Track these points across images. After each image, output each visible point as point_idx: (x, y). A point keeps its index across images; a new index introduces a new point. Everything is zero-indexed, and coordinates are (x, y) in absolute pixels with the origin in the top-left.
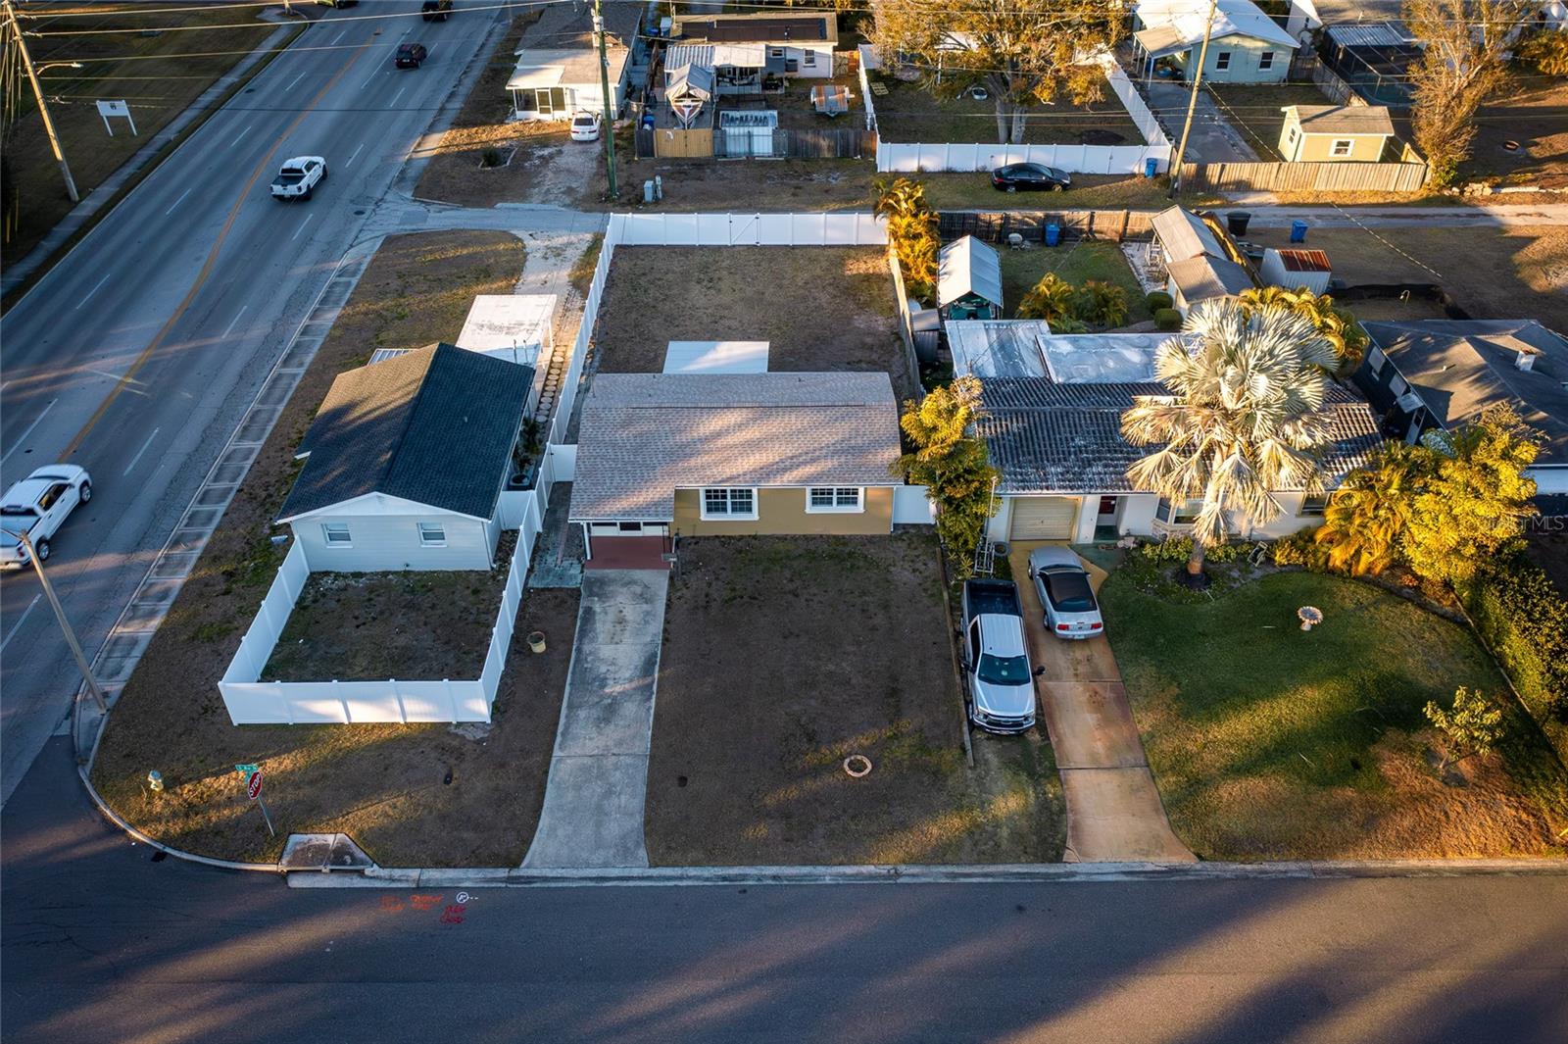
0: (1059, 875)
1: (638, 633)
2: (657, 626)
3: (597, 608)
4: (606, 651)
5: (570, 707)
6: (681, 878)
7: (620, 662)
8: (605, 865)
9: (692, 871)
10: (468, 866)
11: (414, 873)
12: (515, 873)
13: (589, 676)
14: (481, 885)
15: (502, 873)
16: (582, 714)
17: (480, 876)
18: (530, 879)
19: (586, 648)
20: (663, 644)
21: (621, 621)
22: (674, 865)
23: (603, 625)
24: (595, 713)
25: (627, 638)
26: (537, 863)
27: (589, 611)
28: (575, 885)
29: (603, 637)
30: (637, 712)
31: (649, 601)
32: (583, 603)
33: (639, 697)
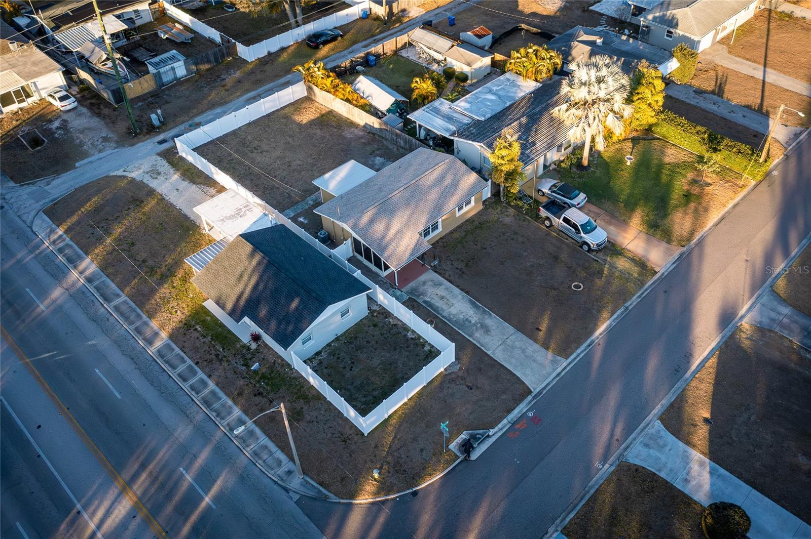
0: (661, 276)
1: (455, 297)
2: (457, 291)
3: (427, 299)
4: (453, 310)
5: (470, 336)
6: (578, 355)
7: (462, 310)
8: (554, 370)
9: (579, 351)
10: (518, 405)
11: (505, 421)
12: (533, 394)
13: (461, 322)
14: (529, 406)
15: (530, 398)
16: (477, 335)
17: (525, 404)
18: (540, 393)
19: (445, 314)
20: (468, 294)
21: (442, 298)
22: (572, 354)
23: (439, 304)
24: (481, 331)
25: (452, 301)
26: (535, 386)
27: (425, 302)
28: (554, 382)
29: (444, 307)
30: (493, 321)
31: (440, 284)
32: (420, 301)
33: (487, 317)
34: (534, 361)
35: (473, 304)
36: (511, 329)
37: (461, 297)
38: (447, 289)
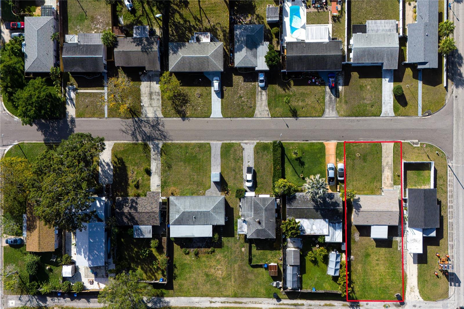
0: (338, 141)
1: (385, 177)
2: (383, 178)
3: (391, 181)
4: (389, 174)
5: (392, 164)
7: (387, 172)
13: (390, 169)
16: (390, 163)
18: (392, 142)
19: (391, 174)
20: (382, 174)
21: (388, 179)
22: (378, 141)
23: (390, 178)
24: (389, 164)
25: (386, 176)
27: (392, 181)
29: (390, 176)
30: (384, 163)
31: (384, 183)
32: (393, 182)
33: (384, 166)
34: (387, 147)
35: (383, 172)
36: (383, 158)
37: (384, 176)
38: (384, 180)
